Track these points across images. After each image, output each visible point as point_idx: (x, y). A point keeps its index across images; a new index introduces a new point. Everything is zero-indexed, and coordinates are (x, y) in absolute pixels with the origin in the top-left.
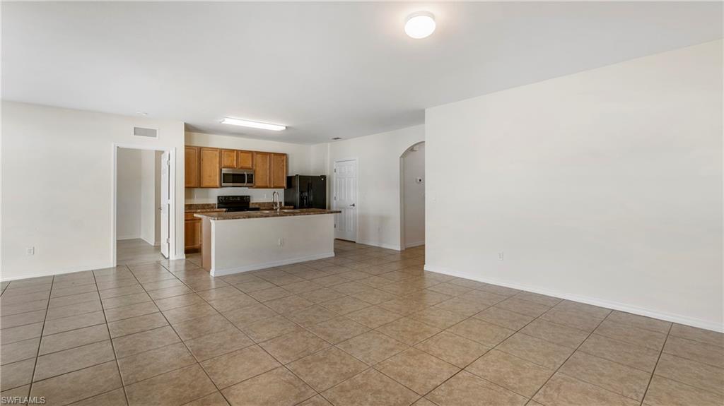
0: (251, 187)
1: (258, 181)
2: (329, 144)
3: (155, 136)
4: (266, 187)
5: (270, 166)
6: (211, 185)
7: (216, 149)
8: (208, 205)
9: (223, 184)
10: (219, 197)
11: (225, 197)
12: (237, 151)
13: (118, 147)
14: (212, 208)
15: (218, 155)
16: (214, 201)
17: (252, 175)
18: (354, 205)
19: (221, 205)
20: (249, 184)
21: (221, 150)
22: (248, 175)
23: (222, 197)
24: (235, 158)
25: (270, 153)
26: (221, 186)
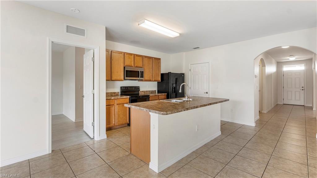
0: (142, 80)
1: (146, 76)
2: (184, 53)
3: (84, 35)
4: (150, 81)
5: (152, 66)
6: (118, 78)
7: (121, 53)
8: (115, 93)
9: (126, 78)
10: (121, 87)
11: (126, 87)
12: (134, 55)
13: (52, 42)
14: (117, 95)
15: (122, 56)
16: (118, 90)
17: (143, 72)
18: (207, 93)
19: (123, 93)
20: (141, 79)
21: (124, 53)
22: (141, 72)
23: (123, 87)
24: (133, 59)
25: (153, 57)
26: (125, 79)
